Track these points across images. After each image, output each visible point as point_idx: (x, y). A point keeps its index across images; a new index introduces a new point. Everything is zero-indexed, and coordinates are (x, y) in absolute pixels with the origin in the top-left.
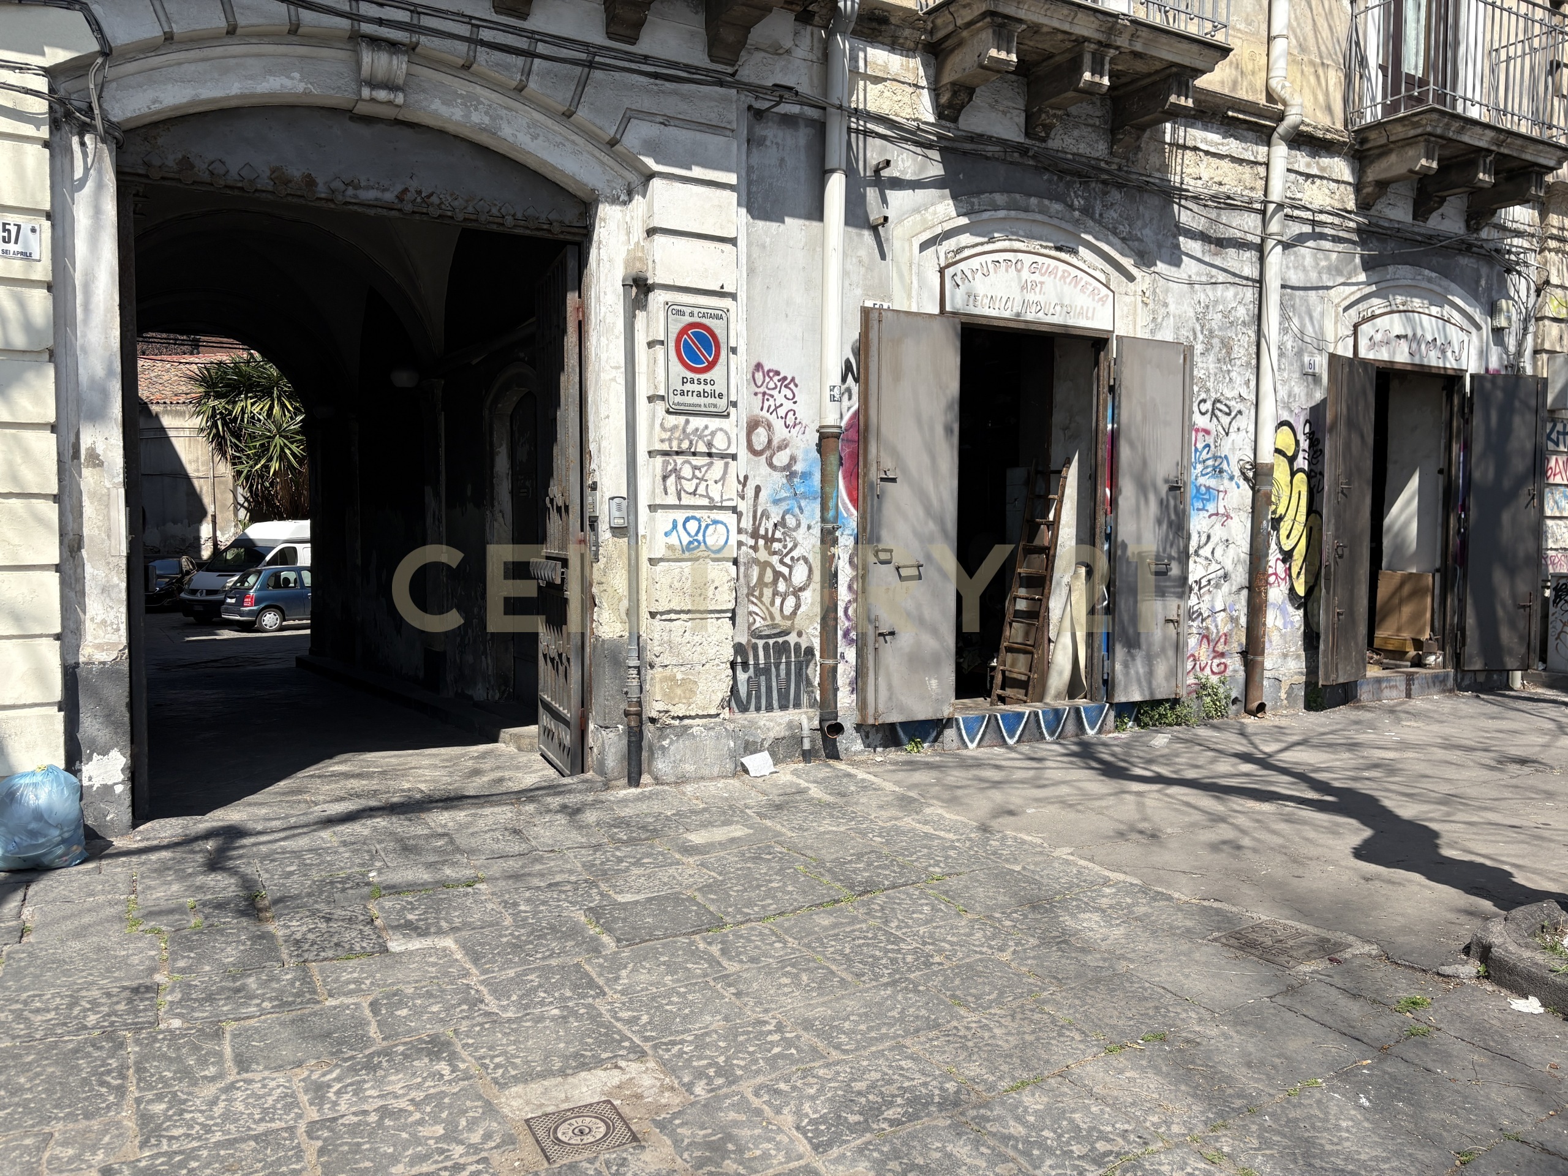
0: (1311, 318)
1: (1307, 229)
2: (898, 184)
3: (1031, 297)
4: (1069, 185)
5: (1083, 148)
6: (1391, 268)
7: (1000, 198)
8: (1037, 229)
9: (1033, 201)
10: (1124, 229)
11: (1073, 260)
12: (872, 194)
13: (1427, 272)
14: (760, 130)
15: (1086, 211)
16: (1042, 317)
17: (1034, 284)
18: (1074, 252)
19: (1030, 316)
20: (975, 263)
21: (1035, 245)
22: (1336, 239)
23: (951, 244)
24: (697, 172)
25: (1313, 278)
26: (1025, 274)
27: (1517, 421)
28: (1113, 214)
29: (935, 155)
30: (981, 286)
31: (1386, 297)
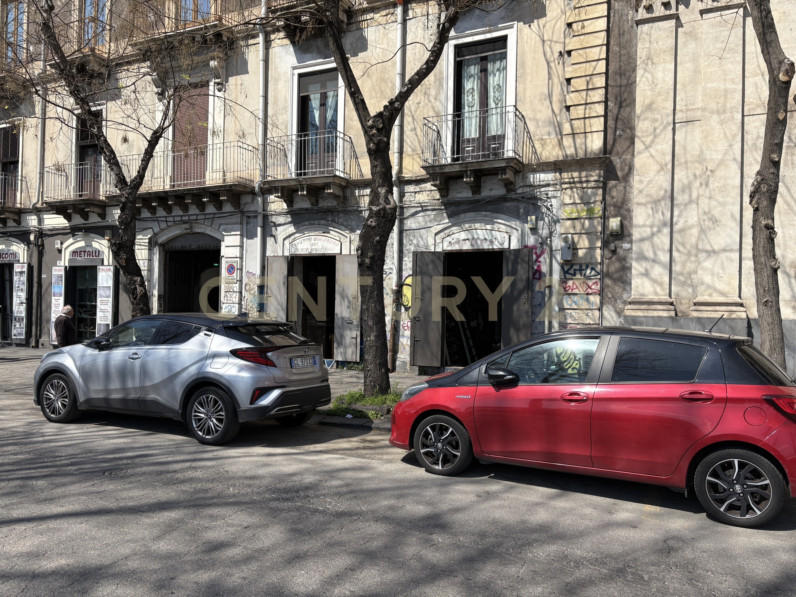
0: (422, 238)
1: (420, 209)
2: (280, 225)
3: (314, 247)
4: (327, 215)
5: (329, 204)
6: (462, 215)
7: (306, 223)
8: (317, 229)
9: (316, 221)
10: (345, 223)
11: (329, 235)
12: (273, 229)
13: (483, 213)
14: (249, 220)
15: (333, 221)
16: (317, 252)
17: (315, 244)
18: (329, 233)
19: (314, 252)
20: (298, 241)
21: (317, 233)
22: (433, 210)
23: (292, 237)
24: (233, 233)
25: (423, 225)
26: (313, 242)
27: (519, 267)
28: (341, 220)
29: (289, 216)
30: (300, 247)
31: (460, 226)
